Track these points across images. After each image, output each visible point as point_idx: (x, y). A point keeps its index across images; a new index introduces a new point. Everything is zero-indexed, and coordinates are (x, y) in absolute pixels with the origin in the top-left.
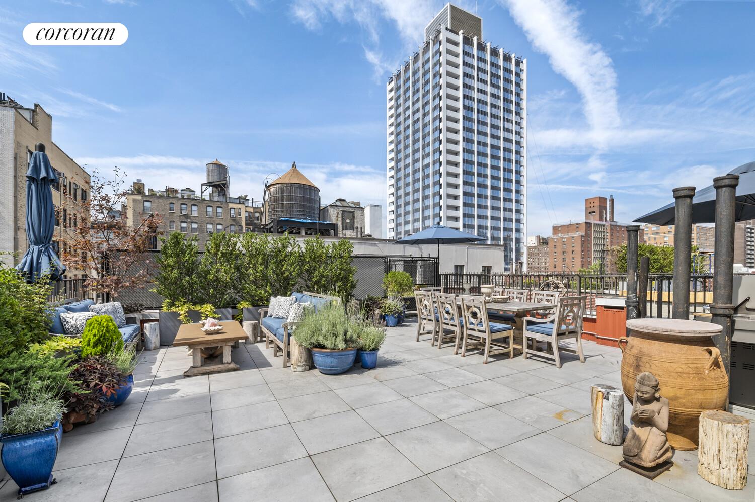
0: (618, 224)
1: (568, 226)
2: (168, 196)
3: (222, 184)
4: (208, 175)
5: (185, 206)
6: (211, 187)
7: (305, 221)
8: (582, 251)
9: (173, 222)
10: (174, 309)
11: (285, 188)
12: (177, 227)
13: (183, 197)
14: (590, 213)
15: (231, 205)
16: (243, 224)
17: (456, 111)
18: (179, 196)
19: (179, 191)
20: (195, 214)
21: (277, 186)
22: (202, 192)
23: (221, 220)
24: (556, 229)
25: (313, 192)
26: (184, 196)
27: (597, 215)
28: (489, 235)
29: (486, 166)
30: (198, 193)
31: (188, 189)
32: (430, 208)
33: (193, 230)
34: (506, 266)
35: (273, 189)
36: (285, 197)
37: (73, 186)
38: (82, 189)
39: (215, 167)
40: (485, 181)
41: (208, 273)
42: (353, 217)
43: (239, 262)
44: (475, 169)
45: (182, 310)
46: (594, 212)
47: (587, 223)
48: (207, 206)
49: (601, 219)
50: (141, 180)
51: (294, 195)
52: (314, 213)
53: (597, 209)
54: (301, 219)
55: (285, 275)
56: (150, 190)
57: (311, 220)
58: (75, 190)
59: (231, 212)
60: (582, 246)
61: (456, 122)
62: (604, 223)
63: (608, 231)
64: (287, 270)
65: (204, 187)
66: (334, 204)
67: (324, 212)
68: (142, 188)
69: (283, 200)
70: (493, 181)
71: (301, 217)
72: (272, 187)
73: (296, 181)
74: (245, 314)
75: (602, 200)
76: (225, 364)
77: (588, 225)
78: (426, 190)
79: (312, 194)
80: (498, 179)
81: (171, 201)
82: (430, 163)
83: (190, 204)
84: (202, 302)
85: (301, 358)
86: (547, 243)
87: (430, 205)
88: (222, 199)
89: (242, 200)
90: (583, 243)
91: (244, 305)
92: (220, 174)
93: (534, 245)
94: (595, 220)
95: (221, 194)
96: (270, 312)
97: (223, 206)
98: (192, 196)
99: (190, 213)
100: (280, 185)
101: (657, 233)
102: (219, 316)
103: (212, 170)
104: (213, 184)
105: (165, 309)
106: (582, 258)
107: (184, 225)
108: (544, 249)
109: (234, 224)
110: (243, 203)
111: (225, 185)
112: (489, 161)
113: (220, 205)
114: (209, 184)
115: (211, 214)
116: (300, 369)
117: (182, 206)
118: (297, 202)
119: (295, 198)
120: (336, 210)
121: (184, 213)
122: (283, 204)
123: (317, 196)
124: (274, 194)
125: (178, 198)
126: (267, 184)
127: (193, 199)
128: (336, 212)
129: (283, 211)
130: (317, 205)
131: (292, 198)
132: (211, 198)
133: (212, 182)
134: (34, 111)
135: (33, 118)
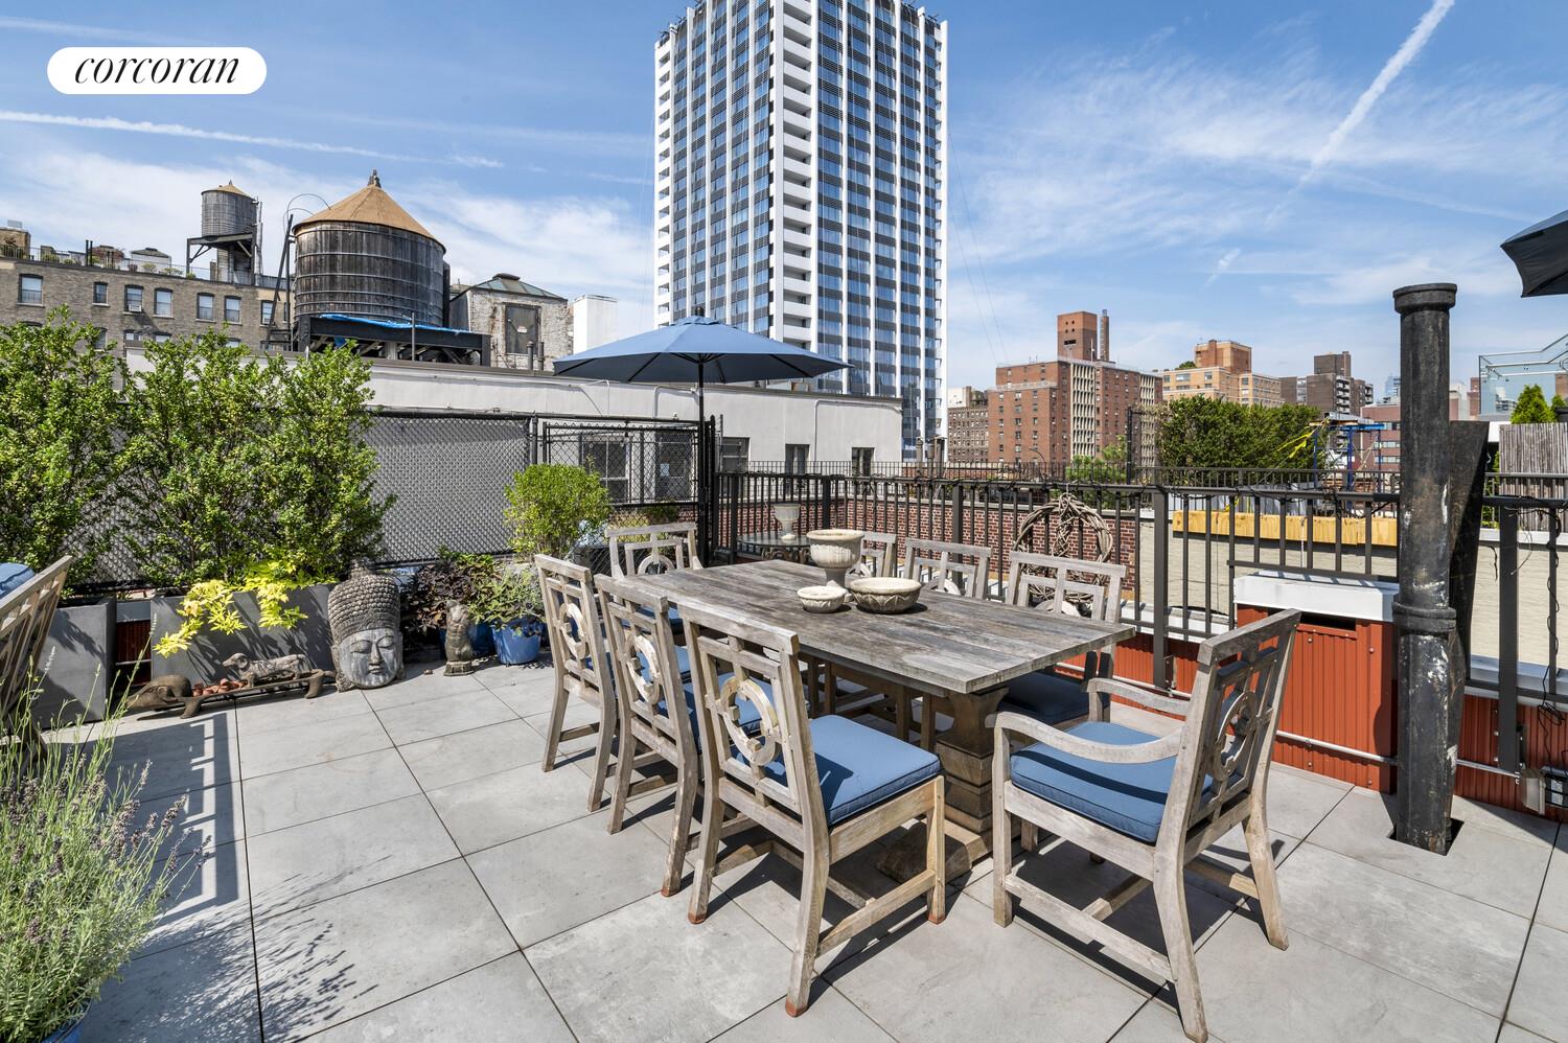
0: (1117, 367)
1: (1025, 367)
2: (91, 266)
3: (241, 241)
4: (206, 218)
5: (139, 292)
6: (214, 250)
7: (395, 325)
8: (1053, 419)
11: (340, 235)
13: (134, 269)
14: (1066, 343)
15: (264, 295)
17: (804, 115)
18: (124, 266)
19: (127, 256)
20: (164, 311)
21: (318, 227)
22: (189, 261)
23: (236, 328)
24: (1003, 374)
26: (136, 267)
27: (1079, 347)
28: (871, 381)
29: (865, 235)
30: (178, 262)
31: (151, 252)
32: (747, 321)
34: (907, 448)
35: (306, 236)
36: (339, 258)
39: (223, 200)
40: (864, 266)
42: (538, 320)
44: (844, 241)
46: (1073, 342)
47: (1061, 363)
48: (199, 294)
49: (1086, 358)
50: (21, 225)
51: (365, 253)
52: (426, 306)
53: (1078, 336)
56: (45, 249)
57: (412, 323)
59: (265, 311)
60: (1052, 409)
61: (804, 138)
62: (1092, 363)
63: (1100, 380)
65: (194, 249)
66: (486, 286)
67: (457, 302)
68: (23, 245)
69: (333, 268)
70: (881, 267)
71: (386, 313)
72: (304, 231)
73: (373, 217)
75: (1089, 318)
77: (1063, 365)
78: (740, 282)
80: (891, 263)
81: (98, 277)
82: (747, 222)
83: (150, 287)
86: (986, 401)
87: (747, 314)
88: (241, 278)
90: (1053, 402)
92: (237, 217)
93: (959, 406)
94: (1074, 356)
95: (240, 267)
97: (241, 295)
98: (160, 269)
99: (149, 311)
100: (324, 226)
101: (1186, 387)
103: (217, 207)
104: (219, 240)
106: (1053, 432)
107: (134, 340)
108: (979, 413)
111: (249, 244)
112: (871, 226)
113: (233, 294)
114: (210, 241)
115: (209, 314)
117: (130, 291)
118: (376, 273)
119: (369, 262)
120: (490, 300)
121: (135, 308)
122: (333, 278)
123: (437, 263)
124: (309, 250)
125: (119, 271)
126: (290, 222)
127: (161, 275)
128: (489, 305)
129: (332, 296)
130: (435, 286)
131: (361, 263)
132: (211, 274)
133: (215, 237)
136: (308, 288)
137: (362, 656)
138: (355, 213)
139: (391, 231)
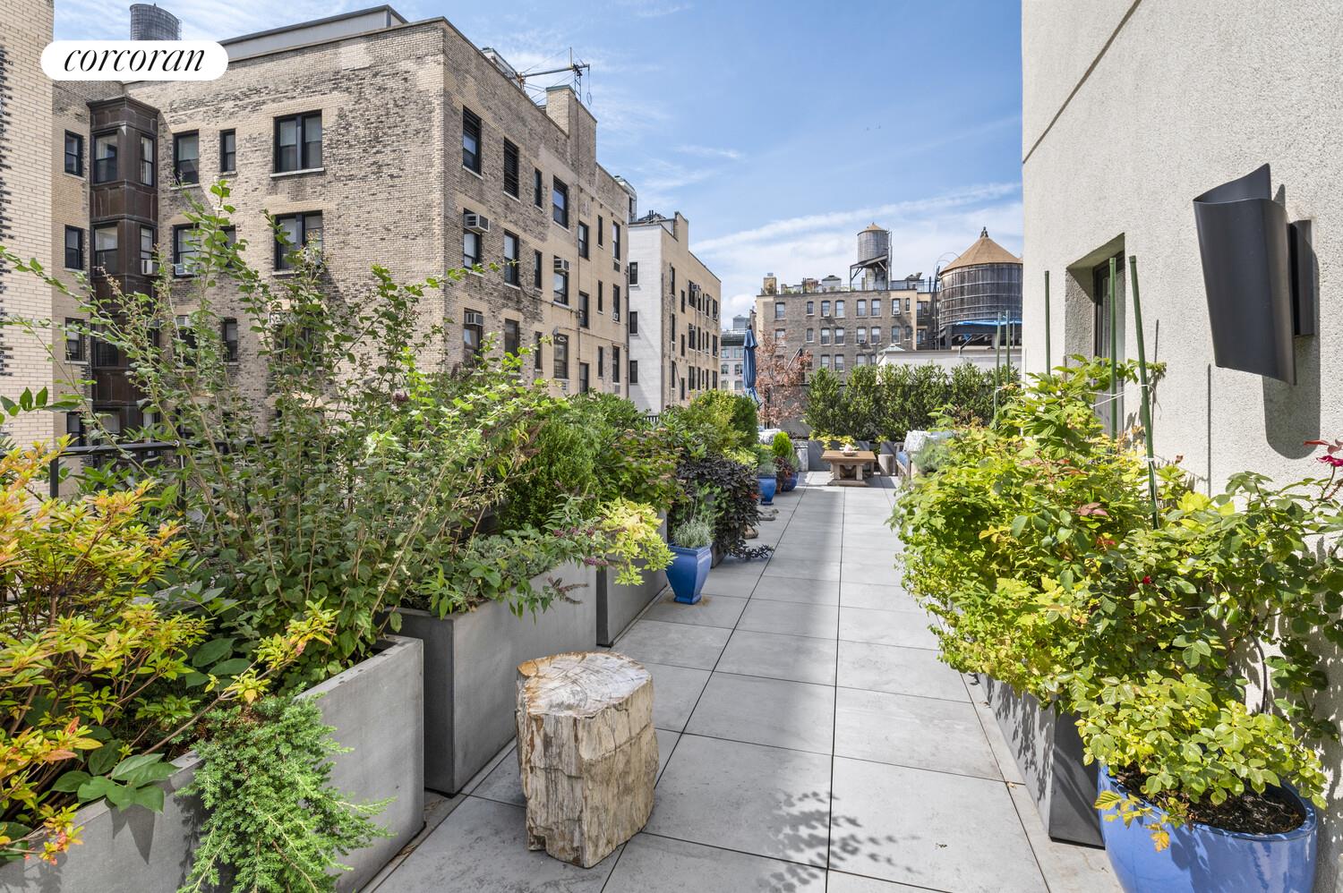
2: (805, 292)
3: (880, 261)
4: (860, 251)
5: (827, 304)
6: (865, 270)
9: (812, 329)
10: (819, 438)
11: (966, 274)
12: (816, 337)
13: (824, 292)
15: (894, 295)
16: (914, 323)
18: (820, 290)
19: (820, 283)
20: (841, 314)
21: (954, 271)
22: (851, 279)
23: (878, 320)
26: (825, 289)
30: (845, 283)
31: (832, 278)
33: (839, 340)
35: (947, 278)
36: (966, 288)
37: (706, 298)
38: (715, 301)
39: (870, 236)
41: (848, 405)
43: (878, 395)
45: (826, 440)
48: (858, 300)
50: (772, 274)
51: (980, 282)
54: (993, 319)
56: (784, 286)
58: (708, 302)
59: (895, 306)
64: (929, 403)
65: (854, 271)
68: (773, 286)
69: (962, 294)
71: (993, 316)
72: (946, 274)
74: (883, 447)
76: (857, 481)
81: (809, 299)
83: (833, 301)
84: (843, 434)
88: (881, 286)
89: (912, 284)
91: (882, 439)
92: (878, 245)
95: (879, 278)
96: (905, 445)
97: (881, 297)
98: (837, 289)
99: (833, 314)
100: (958, 271)
103: (866, 241)
104: (867, 264)
105: (812, 438)
107: (826, 333)
109: (898, 324)
110: (914, 289)
111: (884, 262)
113: (877, 297)
114: (863, 264)
115: (863, 312)
117: (824, 304)
118: (987, 293)
119: (983, 287)
121: (827, 314)
122: (962, 299)
124: (949, 284)
125: (818, 293)
127: (838, 292)
129: (962, 310)
131: (978, 289)
132: (863, 287)
133: (865, 262)
134: (675, 221)
135: (674, 230)
136: (948, 307)
138: (974, 259)
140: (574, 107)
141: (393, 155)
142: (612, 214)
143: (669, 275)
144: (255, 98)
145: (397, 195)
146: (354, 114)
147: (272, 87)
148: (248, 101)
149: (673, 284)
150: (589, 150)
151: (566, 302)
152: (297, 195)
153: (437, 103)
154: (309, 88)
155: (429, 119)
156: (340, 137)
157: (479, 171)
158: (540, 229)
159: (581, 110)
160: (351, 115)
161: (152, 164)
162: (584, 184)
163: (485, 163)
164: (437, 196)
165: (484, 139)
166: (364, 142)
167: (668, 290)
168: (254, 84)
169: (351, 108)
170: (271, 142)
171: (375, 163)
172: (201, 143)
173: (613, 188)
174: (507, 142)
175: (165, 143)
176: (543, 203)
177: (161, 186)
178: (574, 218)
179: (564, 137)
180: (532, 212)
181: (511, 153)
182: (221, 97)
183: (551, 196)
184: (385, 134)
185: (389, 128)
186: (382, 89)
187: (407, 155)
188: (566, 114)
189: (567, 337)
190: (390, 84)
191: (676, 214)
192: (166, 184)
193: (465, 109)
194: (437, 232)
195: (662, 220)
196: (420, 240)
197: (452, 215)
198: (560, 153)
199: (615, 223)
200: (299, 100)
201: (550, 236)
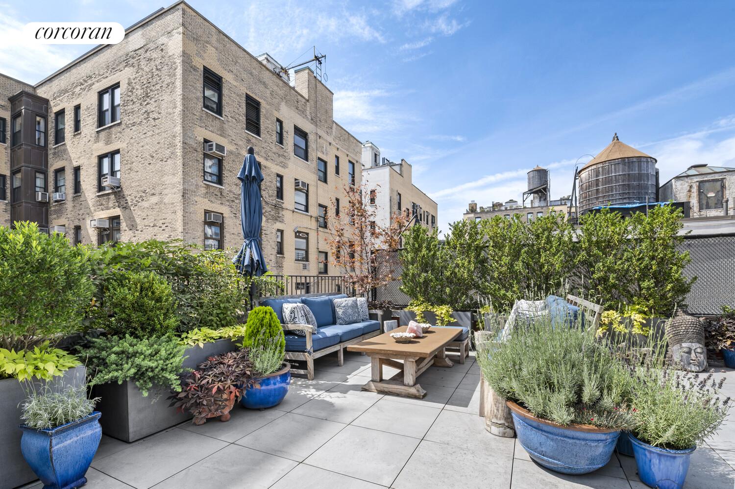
2: (494, 210)
3: (542, 188)
4: (529, 183)
5: (508, 216)
6: (532, 195)
7: (630, 206)
11: (600, 169)
13: (506, 209)
15: (552, 208)
18: (503, 208)
19: (504, 204)
21: (590, 169)
22: (524, 201)
25: (644, 165)
30: (520, 203)
31: (511, 201)
35: (584, 175)
36: (601, 180)
37: (426, 214)
38: (432, 216)
39: (535, 174)
42: (723, 187)
45: (418, 310)
48: (528, 213)
50: (474, 201)
51: (613, 174)
52: (647, 193)
54: (625, 204)
55: (543, 270)
56: (481, 208)
57: (639, 203)
58: (427, 216)
65: (525, 196)
66: (684, 175)
67: (665, 189)
68: (475, 208)
69: (597, 185)
71: (625, 201)
72: (583, 172)
73: (617, 155)
76: (405, 385)
79: (642, 168)
81: (497, 214)
85: (498, 410)
88: (543, 204)
92: (540, 179)
95: (542, 199)
97: (543, 210)
98: (514, 207)
100: (593, 167)
102: (455, 320)
103: (533, 177)
110: (565, 205)
111: (545, 189)
113: (540, 211)
114: (531, 192)
115: (532, 220)
116: (495, 430)
117: (506, 217)
118: (619, 182)
119: (616, 178)
120: (687, 182)
122: (597, 190)
123: (653, 169)
124: (586, 180)
125: (502, 210)
126: (577, 170)
127: (515, 209)
128: (687, 185)
129: (597, 198)
130: (652, 182)
131: (612, 180)
132: (532, 205)
133: (533, 189)
134: (401, 165)
135: (401, 170)
136: (586, 197)
137: (686, 355)
138: (608, 156)
139: (627, 160)
140: (313, 81)
141: (155, 104)
142: (347, 155)
143: (396, 198)
144: (90, 82)
145: (157, 131)
146: (136, 81)
147: (97, 73)
148: (86, 84)
149: (399, 204)
150: (326, 112)
151: (307, 210)
152: (108, 142)
153: (179, 61)
154: (114, 69)
155: (174, 75)
156: (128, 98)
157: (221, 115)
158: (281, 159)
159: (319, 85)
160: (134, 82)
161: (45, 133)
162: (320, 132)
163: (226, 110)
164: (179, 129)
165: (225, 91)
166: (141, 99)
167: (396, 207)
168: (90, 74)
169: (134, 76)
170: (96, 108)
171: (146, 111)
172: (66, 116)
173: (348, 139)
174: (248, 97)
175: (52, 117)
176: (284, 142)
177: (49, 146)
178: (312, 155)
179: (304, 100)
180: (275, 148)
181: (253, 106)
182: (75, 85)
183: (290, 138)
184: (151, 90)
185: (153, 86)
186: (150, 60)
187: (163, 102)
188: (307, 86)
189: (307, 234)
190: (154, 55)
191: (402, 160)
192: (52, 146)
193: (205, 69)
194: (179, 154)
195: (391, 165)
196: (169, 161)
197: (191, 142)
198: (300, 111)
199: (350, 162)
200: (109, 78)
201: (291, 164)
